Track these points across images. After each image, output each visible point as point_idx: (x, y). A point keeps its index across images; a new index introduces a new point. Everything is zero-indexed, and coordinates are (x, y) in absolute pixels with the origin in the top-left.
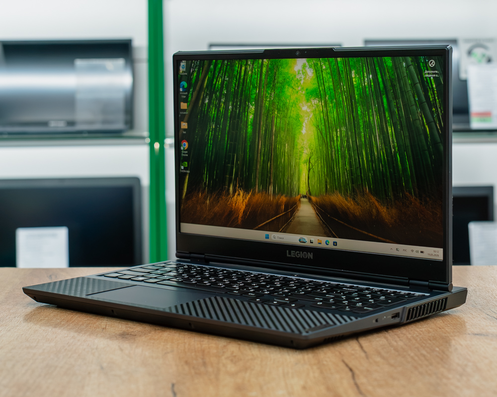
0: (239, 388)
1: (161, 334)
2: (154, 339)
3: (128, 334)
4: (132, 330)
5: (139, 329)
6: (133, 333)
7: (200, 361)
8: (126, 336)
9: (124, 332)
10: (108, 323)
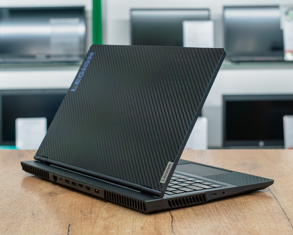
0: (106, 228)
1: (72, 193)
2: (67, 196)
3: (53, 193)
4: (56, 190)
5: (60, 189)
6: (56, 192)
7: (89, 210)
8: (52, 194)
9: (52, 191)
10: (44, 186)
